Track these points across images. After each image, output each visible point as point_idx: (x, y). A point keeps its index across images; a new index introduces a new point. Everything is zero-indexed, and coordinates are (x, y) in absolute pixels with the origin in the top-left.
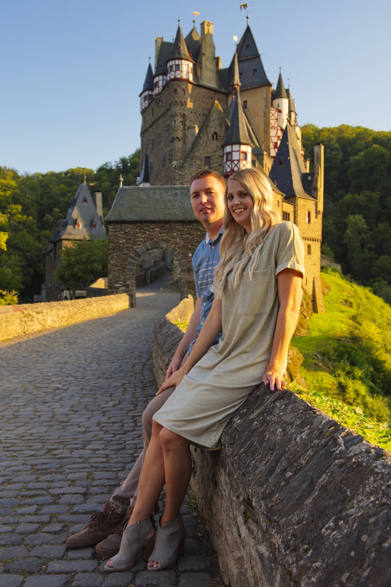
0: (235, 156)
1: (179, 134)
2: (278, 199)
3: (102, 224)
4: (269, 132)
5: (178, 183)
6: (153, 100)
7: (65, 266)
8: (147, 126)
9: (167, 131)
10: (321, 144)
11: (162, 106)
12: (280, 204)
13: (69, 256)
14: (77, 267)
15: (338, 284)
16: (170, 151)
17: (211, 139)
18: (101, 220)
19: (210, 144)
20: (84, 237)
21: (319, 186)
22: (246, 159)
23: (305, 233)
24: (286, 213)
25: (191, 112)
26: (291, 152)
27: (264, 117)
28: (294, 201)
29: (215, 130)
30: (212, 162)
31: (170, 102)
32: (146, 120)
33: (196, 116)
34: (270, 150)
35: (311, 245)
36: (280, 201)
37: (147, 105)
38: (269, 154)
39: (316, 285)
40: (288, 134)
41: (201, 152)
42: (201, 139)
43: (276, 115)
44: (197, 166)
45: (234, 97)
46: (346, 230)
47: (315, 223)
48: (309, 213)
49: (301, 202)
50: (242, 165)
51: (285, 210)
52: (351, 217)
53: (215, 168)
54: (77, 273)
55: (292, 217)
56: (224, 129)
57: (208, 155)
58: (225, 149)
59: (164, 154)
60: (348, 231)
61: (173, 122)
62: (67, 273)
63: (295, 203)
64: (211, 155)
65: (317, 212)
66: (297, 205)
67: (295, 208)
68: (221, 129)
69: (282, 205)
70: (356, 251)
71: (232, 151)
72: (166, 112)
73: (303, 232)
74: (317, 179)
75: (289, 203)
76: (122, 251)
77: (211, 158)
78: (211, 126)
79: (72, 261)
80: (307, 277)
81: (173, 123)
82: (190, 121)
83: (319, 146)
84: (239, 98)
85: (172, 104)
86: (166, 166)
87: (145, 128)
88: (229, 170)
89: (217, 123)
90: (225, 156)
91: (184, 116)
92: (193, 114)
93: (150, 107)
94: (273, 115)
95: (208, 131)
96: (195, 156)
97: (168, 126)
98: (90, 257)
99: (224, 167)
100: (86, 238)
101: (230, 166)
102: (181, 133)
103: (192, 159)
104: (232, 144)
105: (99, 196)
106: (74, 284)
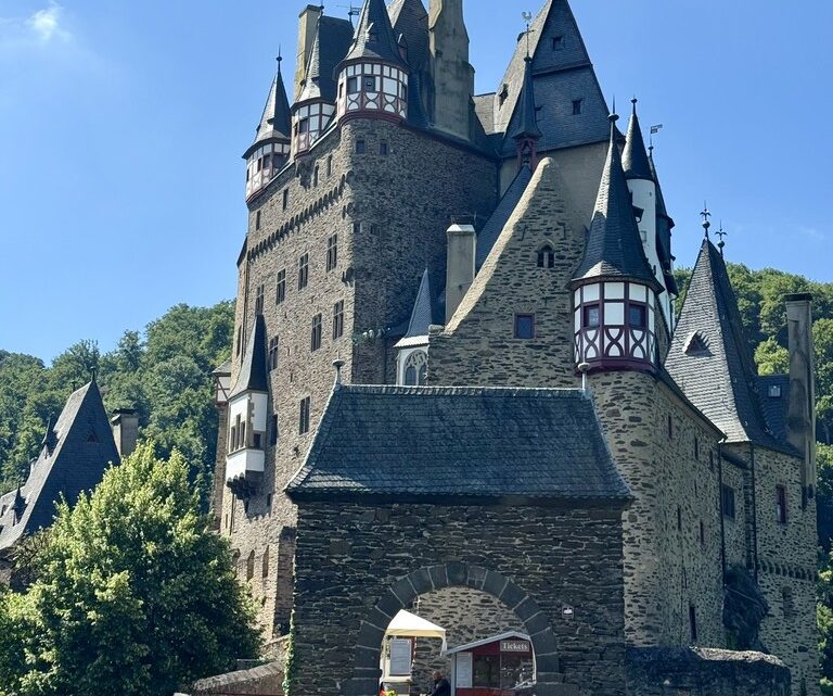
2: (711, 448)
6: (287, 167)
8: (266, 238)
12: (716, 462)
16: (337, 305)
17: (536, 264)
19: (531, 278)
22: (644, 323)
23: (775, 553)
24: (727, 491)
29: (547, 240)
30: (537, 328)
31: (346, 172)
32: (263, 220)
35: (792, 588)
36: (715, 453)
37: (266, 181)
41: (503, 299)
42: (504, 263)
44: (492, 341)
47: (799, 523)
48: (781, 490)
49: (760, 459)
50: (632, 343)
51: (724, 481)
53: (547, 347)
55: (739, 504)
56: (572, 237)
57: (525, 311)
58: (577, 293)
59: (316, 314)
61: (352, 226)
64: (534, 311)
65: (805, 493)
66: (752, 469)
67: (745, 475)
68: (565, 238)
69: (719, 466)
71: (604, 301)
72: (329, 198)
73: (769, 548)
76: (338, 592)
77: (536, 320)
78: (535, 227)
81: (352, 230)
83: (800, 302)
85: (352, 179)
86: (324, 347)
87: (259, 241)
88: (592, 354)
89: (552, 220)
90: (578, 314)
92: (408, 208)
93: (275, 185)
95: (527, 242)
96: (485, 309)
99: (573, 344)
101: (597, 343)
104: (602, 280)
105: (130, 423)
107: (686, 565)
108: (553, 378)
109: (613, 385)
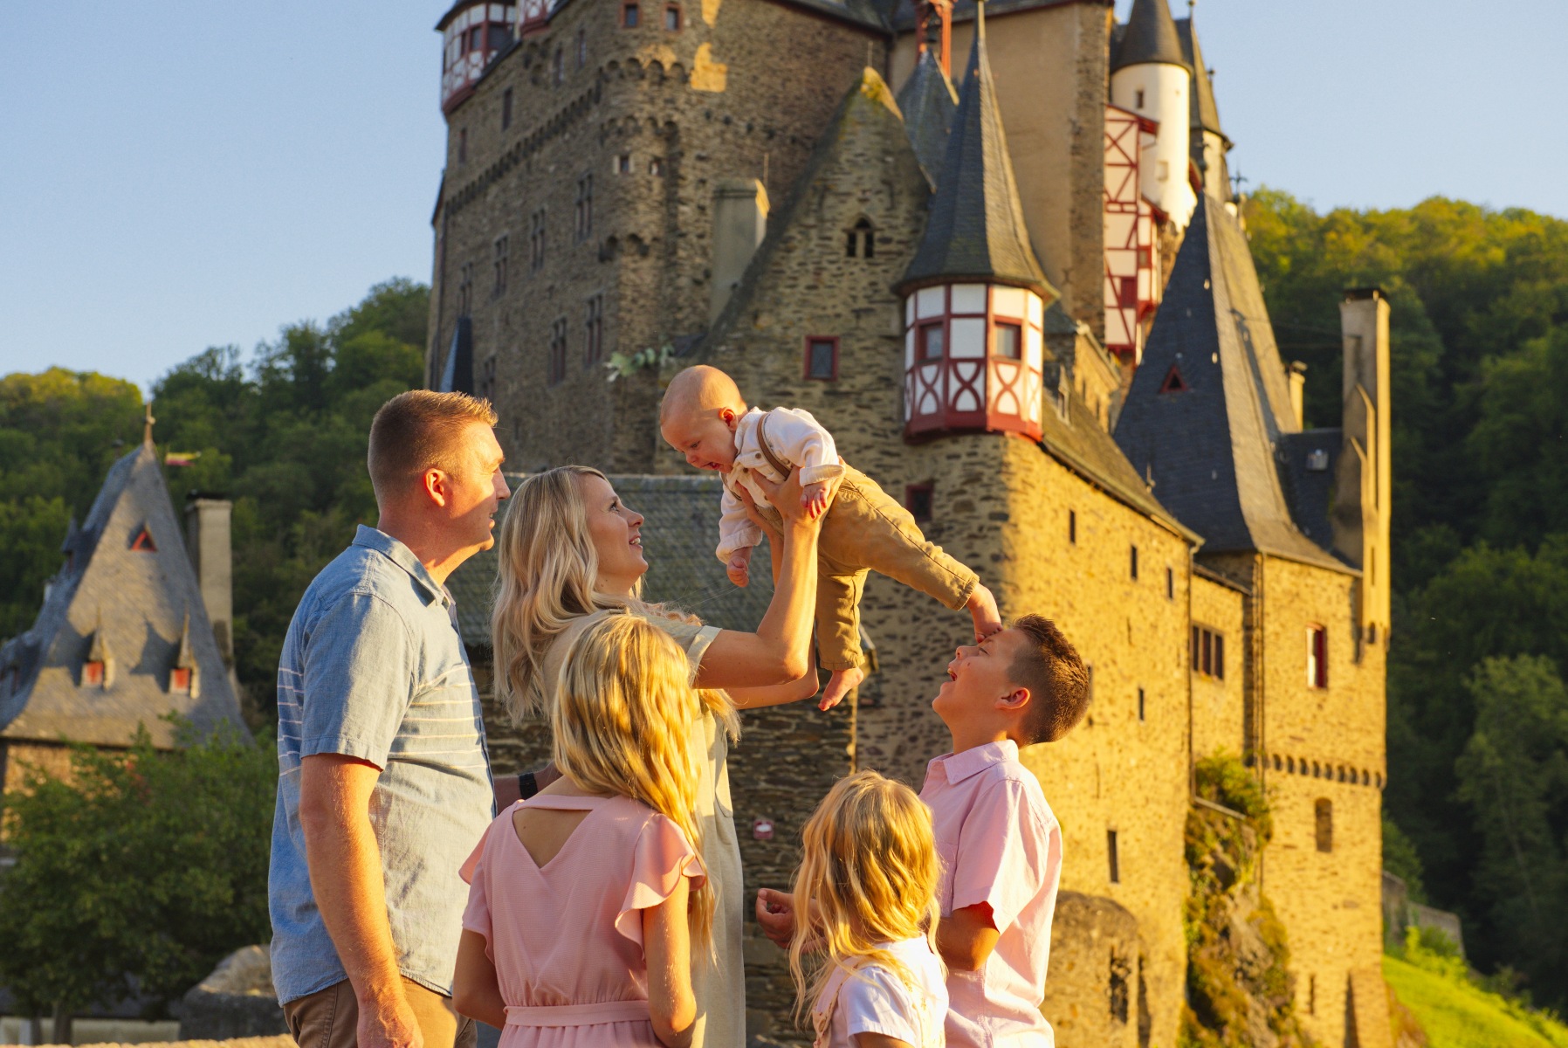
0: (964, 340)
1: (643, 220)
2: (1169, 562)
3: (227, 662)
4: (1100, 228)
5: (667, 464)
6: (509, 50)
7: (30, 881)
8: (475, 177)
9: (580, 204)
10: (1376, 295)
11: (558, 83)
12: (1179, 585)
13: (51, 830)
14: (93, 889)
15: (1464, 1016)
16: (591, 303)
17: (843, 252)
18: (224, 646)
19: (835, 276)
20: (141, 728)
21: (1367, 500)
22: (1017, 353)
23: (1301, 740)
24: (1207, 634)
25: (708, 115)
26: (1225, 324)
27: (1076, 150)
28: (1242, 574)
29: (863, 209)
30: (844, 363)
31: (604, 62)
32: (470, 145)
33: (729, 136)
34: (1101, 315)
35: (1334, 799)
36: (1180, 571)
37: (475, 74)
38: (1099, 333)
39: (1359, 1012)
40: (1212, 238)
41: (787, 313)
42: (789, 251)
43: (1128, 143)
44: (767, 384)
45: (923, 48)
46: (1471, 732)
47: (1351, 689)
48: (1320, 638)
49: (1278, 581)
50: (995, 387)
51: (1198, 615)
52: (1495, 667)
53: (859, 393)
54: (92, 924)
55: (1233, 657)
56: (905, 205)
57: (824, 332)
58: (910, 302)
59: (558, 317)
60: (1480, 740)
61: (616, 161)
62: (38, 917)
63: (1249, 584)
64: (836, 333)
65: (1361, 634)
66: (1261, 596)
67: (1247, 607)
68: (892, 207)
69: (1188, 592)
70: (1525, 845)
71: (949, 315)
72: (579, 109)
73: (1289, 731)
74: (1357, 467)
75: (1221, 584)
77: (841, 348)
78: (843, 188)
79: (68, 855)
80: (1315, 968)
81: (616, 169)
82: (700, 158)
83: (1366, 303)
84: (983, 59)
85: (615, 74)
86: (571, 378)
87: (463, 184)
88: (929, 406)
89: (871, 176)
90: (911, 337)
91: (670, 133)
92: (719, 126)
93: (491, 80)
94: (1115, 143)
95: (828, 215)
96: (756, 331)
97: (588, 181)
98: (171, 836)
99: (903, 390)
100: (148, 737)
101: (939, 387)
102: (655, 216)
103: (742, 349)
104: (948, 280)
105: (216, 518)
106: (72, 980)
107: (1103, 760)
108: (868, 447)
109: (964, 459)
